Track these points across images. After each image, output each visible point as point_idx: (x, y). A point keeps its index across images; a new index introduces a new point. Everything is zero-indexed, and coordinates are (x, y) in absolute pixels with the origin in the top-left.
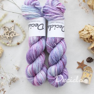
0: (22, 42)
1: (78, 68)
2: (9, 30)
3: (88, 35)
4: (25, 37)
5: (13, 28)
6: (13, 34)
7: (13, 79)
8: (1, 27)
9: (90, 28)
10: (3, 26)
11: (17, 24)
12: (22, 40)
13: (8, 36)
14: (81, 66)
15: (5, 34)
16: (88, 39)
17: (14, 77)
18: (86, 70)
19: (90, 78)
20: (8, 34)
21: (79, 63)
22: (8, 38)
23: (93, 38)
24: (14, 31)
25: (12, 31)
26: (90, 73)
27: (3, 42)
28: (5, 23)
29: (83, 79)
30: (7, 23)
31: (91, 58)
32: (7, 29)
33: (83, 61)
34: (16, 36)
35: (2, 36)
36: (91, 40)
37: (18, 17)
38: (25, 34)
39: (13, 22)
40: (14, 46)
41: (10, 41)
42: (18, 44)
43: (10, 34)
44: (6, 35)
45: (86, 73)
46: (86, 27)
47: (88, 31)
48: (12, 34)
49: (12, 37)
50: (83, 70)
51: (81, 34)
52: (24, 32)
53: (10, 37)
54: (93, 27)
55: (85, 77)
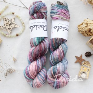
0: (21, 34)
1: (76, 62)
2: (9, 21)
3: (87, 28)
4: (24, 29)
5: (13, 20)
6: (13, 25)
7: (9, 70)
8: (2, 18)
9: (89, 21)
10: (4, 18)
11: (17, 16)
12: (21, 32)
13: (8, 27)
14: (79, 60)
15: (4, 25)
16: (87, 32)
17: (11, 68)
18: (83, 64)
19: (88, 72)
20: (8, 25)
21: (77, 57)
22: (7, 29)
23: (92, 31)
24: (14, 22)
25: (12, 22)
26: (88, 67)
27: (3, 33)
28: (6, 15)
29: (81, 73)
30: (7, 15)
31: (90, 53)
32: (8, 20)
33: (81, 56)
34: (15, 27)
35: (2, 27)
36: (90, 34)
37: (19, 10)
38: (24, 26)
39: (13, 14)
40: (13, 37)
41: (9, 32)
42: (17, 35)
43: (10, 25)
44: (6, 26)
45: (84, 67)
46: (85, 21)
47: (87, 24)
48: (11, 25)
49: (11, 28)
50: (81, 65)
51: (80, 28)
52: (23, 24)
53: (9, 28)
54: (92, 21)
55: (83, 71)
